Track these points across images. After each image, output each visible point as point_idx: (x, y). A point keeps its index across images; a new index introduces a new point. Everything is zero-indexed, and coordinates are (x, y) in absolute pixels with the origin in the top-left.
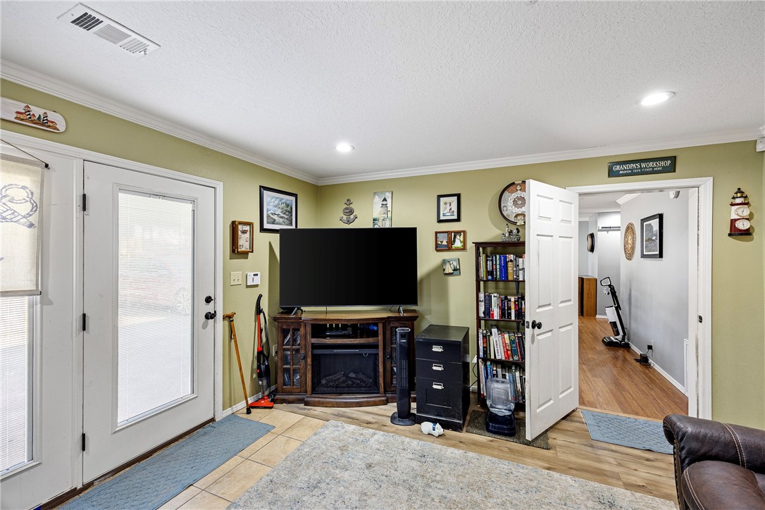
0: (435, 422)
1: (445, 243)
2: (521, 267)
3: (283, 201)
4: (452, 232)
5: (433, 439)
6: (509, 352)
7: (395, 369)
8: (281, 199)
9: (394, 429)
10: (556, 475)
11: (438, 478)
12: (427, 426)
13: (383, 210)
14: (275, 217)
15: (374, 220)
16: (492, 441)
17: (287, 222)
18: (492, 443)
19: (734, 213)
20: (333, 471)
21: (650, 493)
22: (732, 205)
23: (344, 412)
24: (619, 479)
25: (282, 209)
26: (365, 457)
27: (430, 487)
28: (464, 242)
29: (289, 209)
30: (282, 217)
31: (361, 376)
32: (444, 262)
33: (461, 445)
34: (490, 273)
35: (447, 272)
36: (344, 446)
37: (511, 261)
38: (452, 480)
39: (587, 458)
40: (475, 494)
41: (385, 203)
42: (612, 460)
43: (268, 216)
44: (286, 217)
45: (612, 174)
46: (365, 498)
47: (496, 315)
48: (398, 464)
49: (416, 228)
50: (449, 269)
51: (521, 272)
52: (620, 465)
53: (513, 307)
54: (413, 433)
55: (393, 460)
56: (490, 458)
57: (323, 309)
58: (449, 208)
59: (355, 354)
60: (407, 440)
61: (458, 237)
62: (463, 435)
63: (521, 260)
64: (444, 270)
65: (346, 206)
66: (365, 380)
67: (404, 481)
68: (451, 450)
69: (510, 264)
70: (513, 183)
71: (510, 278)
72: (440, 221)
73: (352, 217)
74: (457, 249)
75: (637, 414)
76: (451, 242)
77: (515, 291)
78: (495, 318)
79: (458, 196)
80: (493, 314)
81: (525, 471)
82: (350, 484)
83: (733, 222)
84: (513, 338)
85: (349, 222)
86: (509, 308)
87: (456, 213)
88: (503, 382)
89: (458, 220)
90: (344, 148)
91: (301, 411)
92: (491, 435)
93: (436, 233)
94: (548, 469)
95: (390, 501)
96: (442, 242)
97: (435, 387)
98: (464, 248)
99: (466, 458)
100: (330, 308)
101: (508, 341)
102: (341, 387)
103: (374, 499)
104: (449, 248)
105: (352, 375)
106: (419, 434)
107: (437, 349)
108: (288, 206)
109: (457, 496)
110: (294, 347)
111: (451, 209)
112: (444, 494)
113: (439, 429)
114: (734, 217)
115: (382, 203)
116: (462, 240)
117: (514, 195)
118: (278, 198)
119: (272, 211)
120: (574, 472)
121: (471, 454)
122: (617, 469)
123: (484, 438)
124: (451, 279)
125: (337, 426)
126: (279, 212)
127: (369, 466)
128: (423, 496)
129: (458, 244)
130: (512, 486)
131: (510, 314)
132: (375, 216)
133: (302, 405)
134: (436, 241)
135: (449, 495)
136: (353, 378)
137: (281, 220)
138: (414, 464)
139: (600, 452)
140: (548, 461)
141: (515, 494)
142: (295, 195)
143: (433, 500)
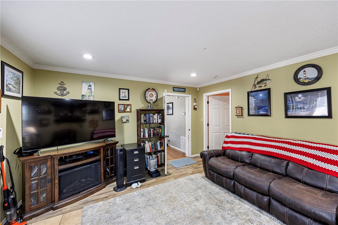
0: (137, 182)
1: (122, 109)
2: (155, 118)
3: (16, 75)
4: (126, 105)
5: (139, 188)
6: (151, 149)
7: (107, 169)
8: (14, 74)
9: (121, 193)
10: (178, 179)
11: (155, 197)
12: (134, 185)
13: (89, 91)
14: (10, 86)
15: (82, 96)
16: (156, 180)
17: (17, 91)
18: (157, 180)
19: (195, 104)
20: (115, 221)
21: (194, 174)
22: (194, 102)
23: (87, 200)
24: (188, 174)
25: (15, 81)
26: (122, 208)
27: (155, 201)
28: (131, 109)
29: (18, 81)
30: (14, 87)
31: (89, 179)
32: (122, 117)
33: (150, 185)
34: (145, 121)
35: (123, 121)
36: (107, 211)
37: (152, 116)
38: (159, 195)
39: (179, 172)
40: (168, 195)
41: (90, 87)
42: (183, 171)
43: (7, 86)
44: (17, 87)
45: (174, 91)
46: (140, 218)
47: (147, 137)
48: (138, 202)
49: (114, 102)
50: (124, 120)
51: (155, 120)
52: (186, 171)
53: (152, 132)
54: (130, 191)
55: (134, 202)
56: (161, 184)
57: (55, 148)
58: (124, 94)
59: (87, 168)
60: (131, 193)
61: (128, 107)
62: (146, 182)
63: (155, 116)
64: (122, 121)
65: (60, 85)
66: (91, 180)
67: (146, 205)
68: (149, 188)
69: (151, 117)
70: (150, 89)
71: (151, 122)
72: (120, 100)
73: (65, 92)
74: (128, 112)
75: (178, 158)
76: (125, 109)
77: (149, 127)
78: (146, 137)
79: (128, 90)
80: (146, 136)
81: (172, 182)
82: (128, 219)
83: (194, 106)
84: (152, 143)
85: (62, 95)
86: (151, 133)
87: (127, 97)
88: (153, 159)
89: (128, 100)
90: (88, 57)
91: (55, 214)
92: (154, 178)
93: (119, 105)
94: (175, 179)
95: (149, 213)
96: (121, 109)
97: (135, 168)
98: (131, 112)
99: (155, 187)
100: (59, 147)
101: (151, 145)
102: (77, 189)
103: (143, 217)
104: (124, 111)
105: (83, 180)
106: (133, 190)
107: (136, 152)
108: (18, 79)
109: (165, 198)
110: (41, 176)
111: (125, 95)
112: (161, 200)
113: (140, 184)
114: (194, 105)
115: (88, 87)
116: (130, 108)
117: (150, 93)
118: (12, 73)
119: (9, 82)
120: (181, 177)
121: (156, 186)
122: (186, 172)
123: (154, 180)
124: (125, 124)
125: (92, 207)
126: (13, 83)
127: (128, 209)
128: (157, 205)
129: (128, 110)
130: (173, 187)
131: (151, 135)
132: (83, 94)
133: (51, 212)
134: (119, 108)
135: (163, 199)
136: (84, 182)
137: (14, 89)
138: (143, 198)
139: (180, 170)
140: (174, 177)
141: (176, 188)
142: (22, 72)
143: (160, 203)
